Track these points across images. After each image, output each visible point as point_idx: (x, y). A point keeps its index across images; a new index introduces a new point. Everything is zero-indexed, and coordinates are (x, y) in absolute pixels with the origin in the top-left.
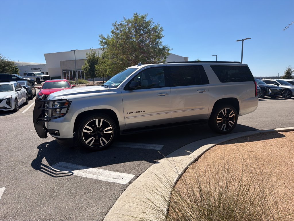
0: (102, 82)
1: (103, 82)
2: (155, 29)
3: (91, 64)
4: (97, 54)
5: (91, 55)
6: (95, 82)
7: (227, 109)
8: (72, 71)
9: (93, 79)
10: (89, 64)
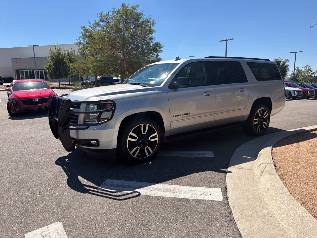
0: (68, 83)
1: (70, 83)
2: (146, 22)
3: (56, 62)
4: (63, 51)
5: (55, 52)
6: (61, 83)
7: (262, 109)
8: (28, 71)
9: (58, 80)
10: (53, 62)
